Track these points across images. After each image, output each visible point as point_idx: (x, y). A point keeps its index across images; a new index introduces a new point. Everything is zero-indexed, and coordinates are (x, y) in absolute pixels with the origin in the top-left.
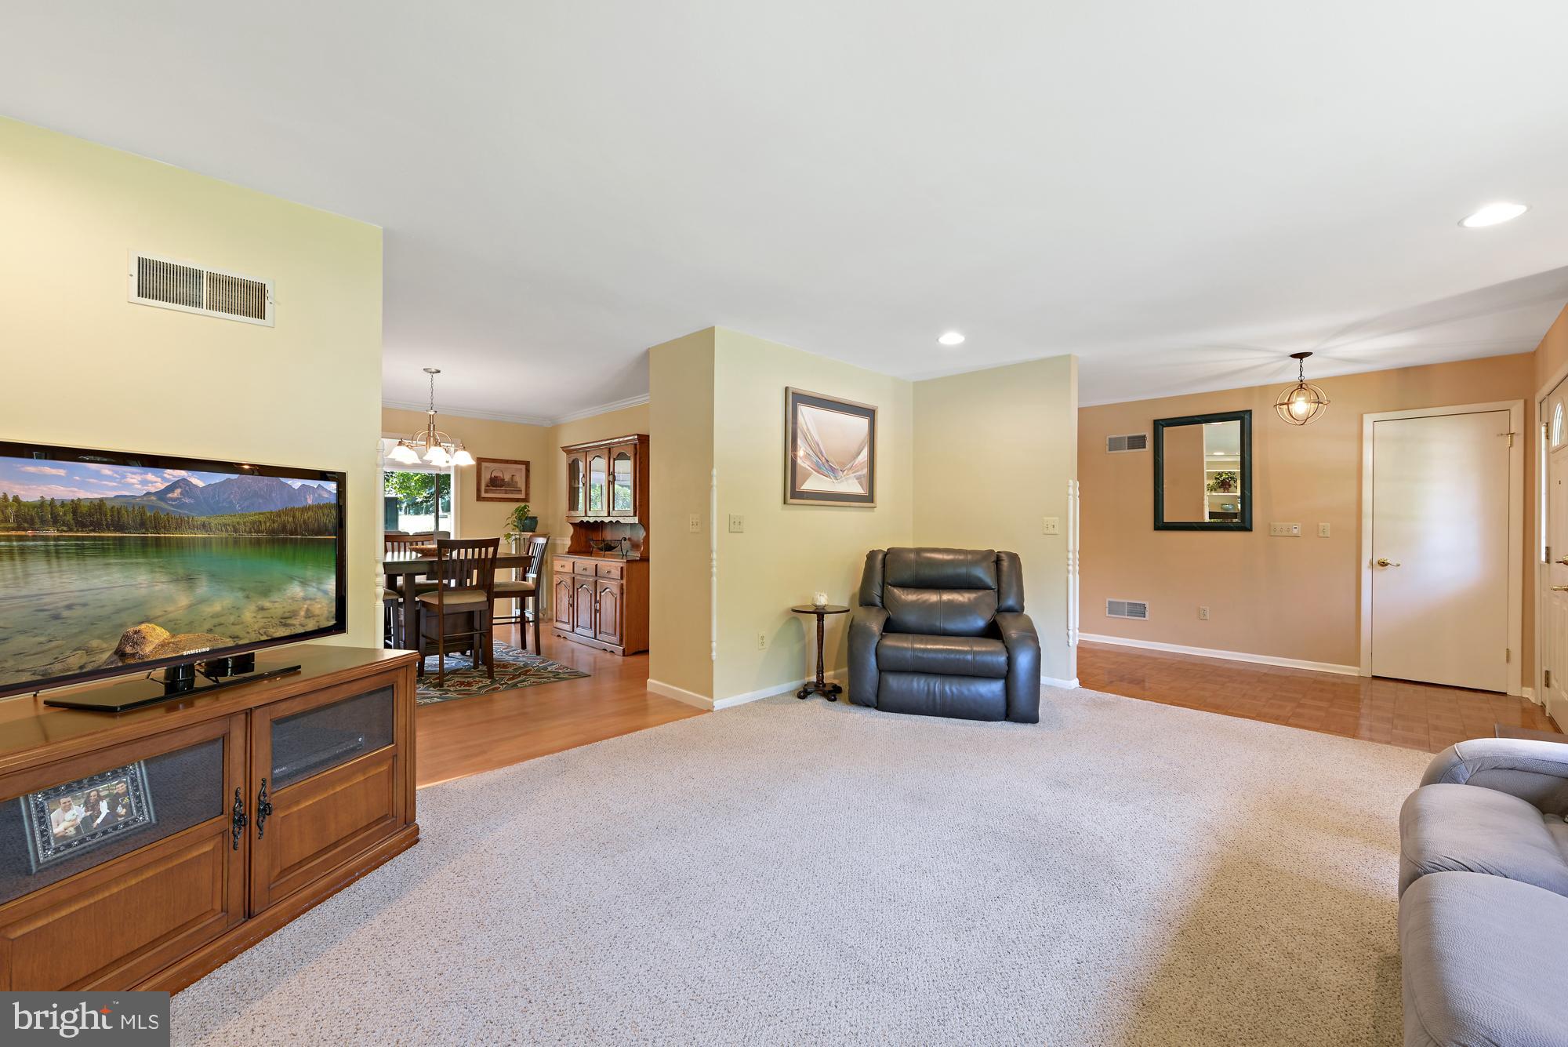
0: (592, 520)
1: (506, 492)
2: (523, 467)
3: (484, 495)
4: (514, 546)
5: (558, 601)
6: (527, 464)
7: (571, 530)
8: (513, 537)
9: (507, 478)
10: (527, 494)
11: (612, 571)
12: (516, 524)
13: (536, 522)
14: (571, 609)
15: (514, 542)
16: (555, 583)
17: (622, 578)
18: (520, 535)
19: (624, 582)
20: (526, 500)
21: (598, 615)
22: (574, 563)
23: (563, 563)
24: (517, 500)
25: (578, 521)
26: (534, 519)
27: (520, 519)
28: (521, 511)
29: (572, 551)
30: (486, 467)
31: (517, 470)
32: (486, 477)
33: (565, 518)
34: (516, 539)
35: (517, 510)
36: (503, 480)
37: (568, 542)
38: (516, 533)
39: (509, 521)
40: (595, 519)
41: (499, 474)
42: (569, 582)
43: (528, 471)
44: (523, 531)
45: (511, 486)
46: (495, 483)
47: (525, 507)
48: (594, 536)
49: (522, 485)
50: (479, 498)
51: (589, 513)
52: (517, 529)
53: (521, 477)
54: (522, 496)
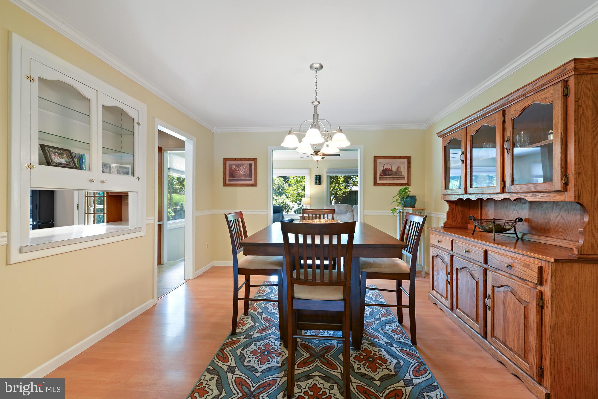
0: (474, 198)
1: (394, 179)
2: (406, 161)
3: (378, 181)
4: (398, 217)
5: (435, 273)
6: (409, 158)
7: (447, 207)
8: (398, 211)
9: (394, 169)
10: (409, 180)
11: (517, 265)
12: (400, 201)
13: (415, 200)
14: (449, 286)
15: (399, 214)
16: (431, 255)
17: (541, 282)
18: (403, 209)
19: (547, 289)
20: (408, 184)
21: (489, 313)
22: (452, 241)
23: (440, 238)
24: (402, 184)
25: (455, 198)
26: (414, 198)
27: (403, 198)
28: (403, 191)
29: (448, 227)
30: (380, 163)
31: (401, 163)
32: (380, 170)
33: (440, 196)
34: (400, 213)
35: (400, 190)
36: (391, 170)
37: (443, 218)
38: (400, 208)
39: (395, 199)
40: (478, 197)
41: (389, 167)
42: (447, 259)
43: (409, 163)
44: (405, 207)
45: (397, 174)
46: (386, 173)
47: (406, 189)
48: (471, 213)
49: (405, 173)
50: (375, 184)
51: (470, 190)
52: (400, 205)
53: (404, 168)
54: (405, 181)
